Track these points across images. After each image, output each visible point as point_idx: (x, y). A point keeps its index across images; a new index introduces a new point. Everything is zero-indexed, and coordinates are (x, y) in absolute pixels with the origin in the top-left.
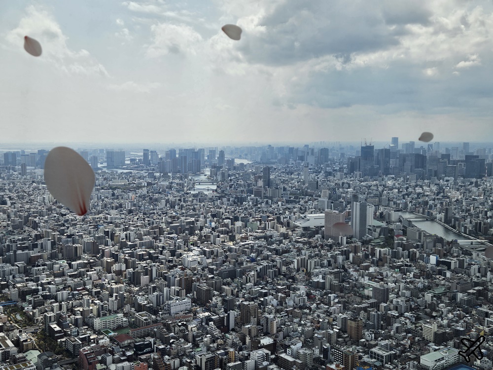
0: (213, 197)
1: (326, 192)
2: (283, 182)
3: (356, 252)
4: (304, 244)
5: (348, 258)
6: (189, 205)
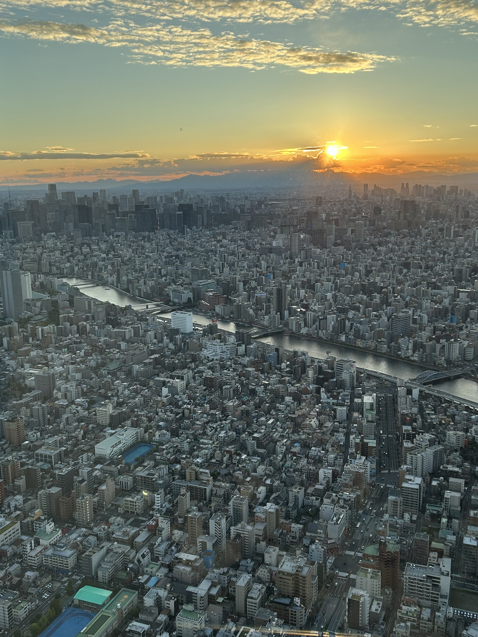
3: (11, 335)
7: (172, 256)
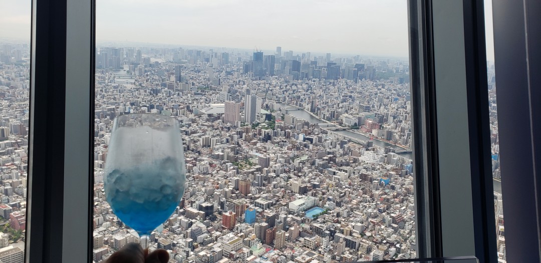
0: (131, 88)
1: (226, 88)
2: (192, 79)
3: (247, 132)
4: (208, 127)
5: (241, 137)
6: (110, 95)
7: (347, 96)
